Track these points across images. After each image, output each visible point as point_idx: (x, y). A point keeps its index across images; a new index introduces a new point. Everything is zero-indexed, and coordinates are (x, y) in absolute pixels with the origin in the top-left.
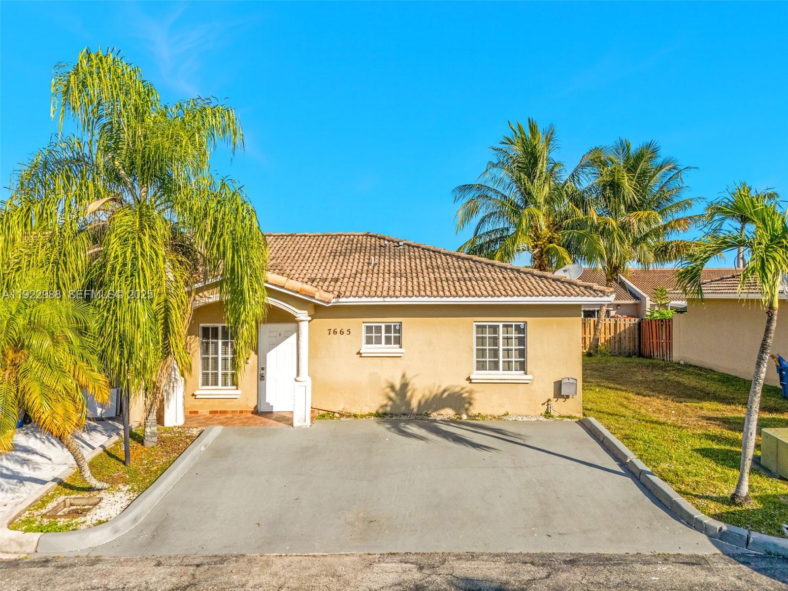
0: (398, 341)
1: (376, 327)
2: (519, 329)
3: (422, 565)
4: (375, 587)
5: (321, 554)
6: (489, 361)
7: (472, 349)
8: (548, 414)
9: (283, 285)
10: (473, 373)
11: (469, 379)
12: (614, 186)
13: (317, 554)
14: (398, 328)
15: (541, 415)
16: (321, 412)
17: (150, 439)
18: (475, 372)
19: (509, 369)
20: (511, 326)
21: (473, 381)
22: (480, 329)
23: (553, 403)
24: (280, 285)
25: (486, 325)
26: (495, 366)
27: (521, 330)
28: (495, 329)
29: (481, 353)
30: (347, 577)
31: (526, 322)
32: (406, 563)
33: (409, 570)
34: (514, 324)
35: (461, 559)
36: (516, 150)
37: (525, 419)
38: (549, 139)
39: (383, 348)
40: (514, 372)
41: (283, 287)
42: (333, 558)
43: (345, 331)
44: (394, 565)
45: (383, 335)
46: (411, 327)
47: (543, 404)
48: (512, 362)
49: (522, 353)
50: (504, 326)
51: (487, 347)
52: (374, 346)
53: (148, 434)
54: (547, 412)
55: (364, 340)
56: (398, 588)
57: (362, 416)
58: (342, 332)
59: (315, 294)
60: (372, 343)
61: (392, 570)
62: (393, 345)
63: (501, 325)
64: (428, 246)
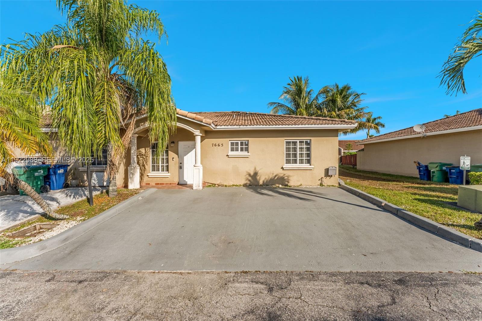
0: (247, 150)
1: (236, 143)
2: (307, 143)
3: (271, 286)
4: (228, 316)
5: (187, 271)
6: (292, 160)
7: (284, 153)
8: (321, 185)
9: (186, 115)
10: (284, 165)
11: (282, 168)
12: (334, 101)
13: (183, 271)
14: (247, 143)
15: (318, 185)
16: (209, 184)
17: (112, 193)
18: (285, 165)
19: (302, 163)
20: (303, 142)
21: (284, 169)
22: (288, 144)
23: (324, 179)
24: (184, 115)
25: (290, 142)
26: (295, 161)
27: (308, 144)
28: (295, 143)
29: (288, 155)
30: (203, 300)
31: (311, 140)
32: (257, 283)
33: (260, 292)
34: (304, 141)
35: (302, 279)
36: (293, 88)
37: (310, 187)
38: (306, 83)
39: (239, 153)
40: (304, 164)
41: (186, 116)
42: (195, 276)
43: (220, 144)
44: (245, 285)
45: (240, 147)
46: (253, 142)
47: (319, 180)
48: (303, 160)
49: (309, 155)
50: (300, 142)
51: (291, 153)
52: (235, 152)
53: (111, 190)
54: (321, 184)
55: (230, 149)
56: (251, 317)
57: (229, 186)
58: (219, 145)
59: (203, 120)
60: (234, 151)
61: (245, 292)
62: (244, 152)
63: (298, 141)
64: (260, 113)
